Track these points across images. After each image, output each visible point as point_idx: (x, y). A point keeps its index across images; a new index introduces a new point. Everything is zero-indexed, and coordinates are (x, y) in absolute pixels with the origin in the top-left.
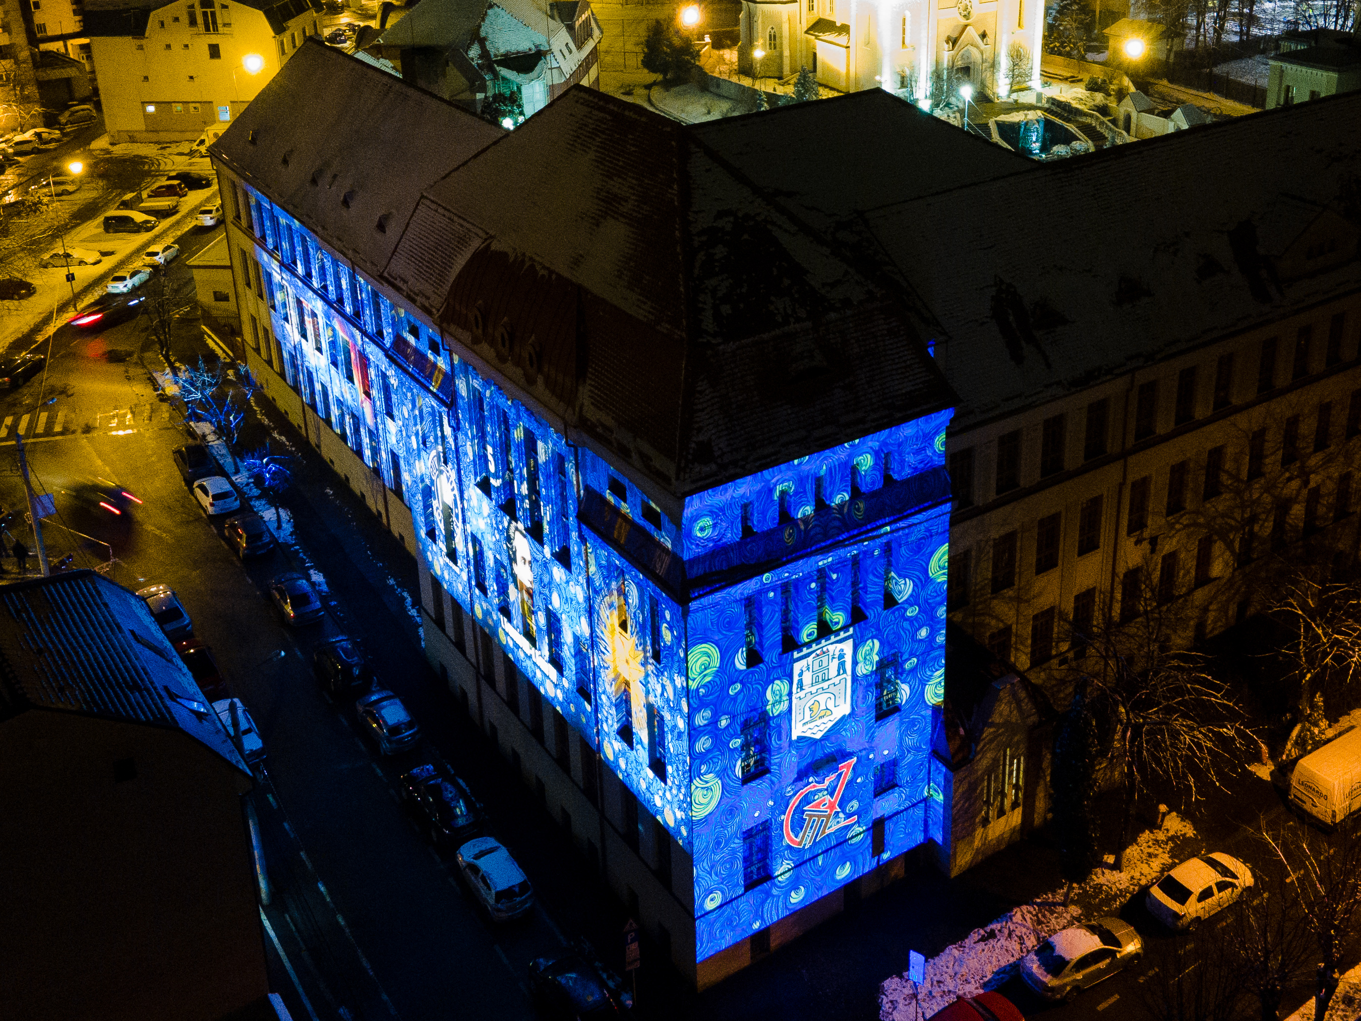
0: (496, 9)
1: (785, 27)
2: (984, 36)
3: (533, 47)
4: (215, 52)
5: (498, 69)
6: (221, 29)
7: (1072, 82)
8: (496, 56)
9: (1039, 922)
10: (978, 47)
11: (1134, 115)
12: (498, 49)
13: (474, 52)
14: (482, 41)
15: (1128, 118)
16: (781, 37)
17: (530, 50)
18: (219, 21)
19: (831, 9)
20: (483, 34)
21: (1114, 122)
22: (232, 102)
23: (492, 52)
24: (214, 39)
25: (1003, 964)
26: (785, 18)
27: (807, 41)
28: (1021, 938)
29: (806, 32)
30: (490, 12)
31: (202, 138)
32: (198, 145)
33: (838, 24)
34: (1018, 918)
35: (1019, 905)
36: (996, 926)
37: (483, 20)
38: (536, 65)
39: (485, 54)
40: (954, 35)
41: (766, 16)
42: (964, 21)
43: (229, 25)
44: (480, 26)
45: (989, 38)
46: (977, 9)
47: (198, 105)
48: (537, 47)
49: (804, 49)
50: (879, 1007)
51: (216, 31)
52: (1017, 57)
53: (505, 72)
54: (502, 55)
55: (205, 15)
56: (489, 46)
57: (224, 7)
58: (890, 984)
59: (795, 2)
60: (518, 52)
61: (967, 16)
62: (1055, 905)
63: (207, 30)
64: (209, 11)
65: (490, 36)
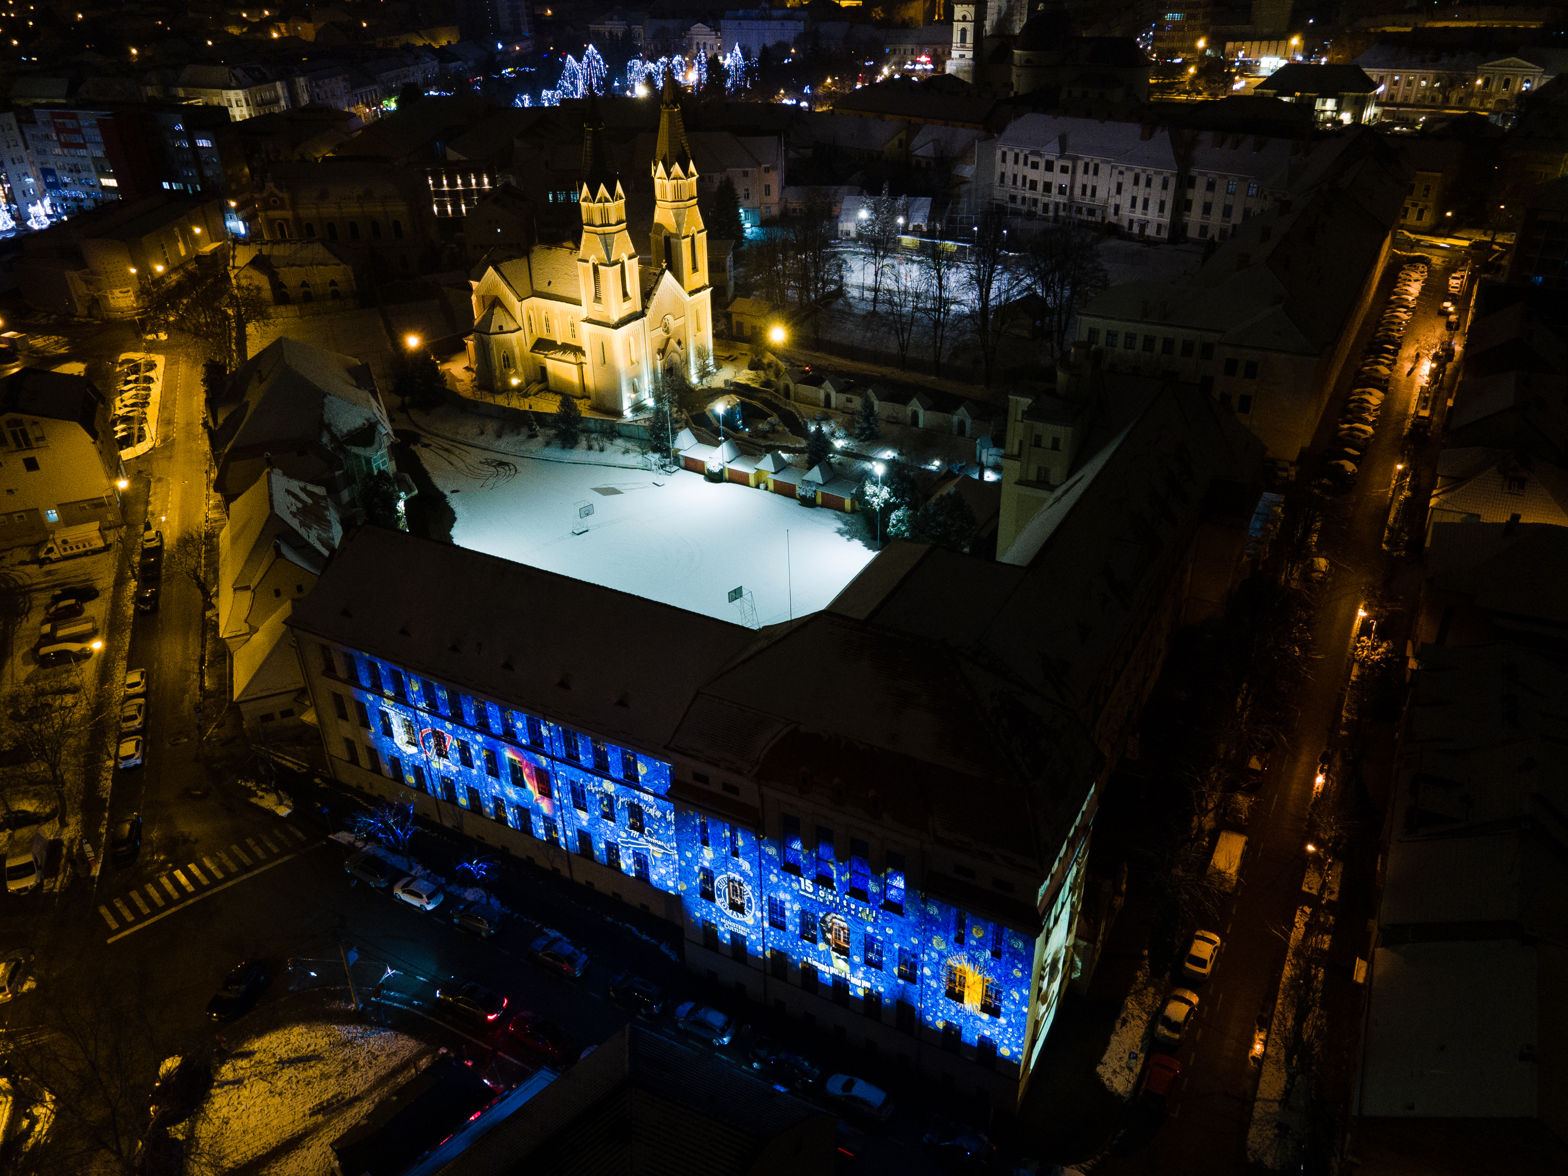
0: (329, 397)
1: (517, 351)
2: (679, 343)
3: (365, 422)
4: (32, 465)
5: (349, 448)
6: (34, 445)
7: (732, 360)
8: (342, 437)
9: (1141, 1004)
10: (676, 352)
11: (792, 386)
12: (341, 431)
13: (325, 439)
14: (328, 427)
15: (787, 387)
16: (514, 358)
17: (364, 424)
18: (31, 437)
19: (548, 331)
20: (327, 421)
21: (777, 391)
22: (58, 505)
23: (338, 434)
24: (29, 454)
25: (1141, 1034)
26: (515, 343)
27: (533, 358)
28: (1139, 1016)
29: (532, 351)
30: (326, 401)
31: (49, 546)
32: (46, 553)
33: (559, 343)
34: (1130, 1005)
35: (1125, 998)
36: (1123, 1015)
37: (323, 409)
38: (374, 438)
39: (334, 438)
40: (662, 348)
41: (501, 344)
42: (666, 336)
43: (43, 438)
44: (323, 415)
45: (683, 345)
46: (673, 324)
47: (23, 514)
48: (368, 420)
49: (531, 364)
50: (1104, 1085)
51: (29, 447)
52: (701, 354)
53: (355, 450)
54: (346, 435)
55: (14, 434)
56: (334, 429)
57: (35, 423)
58: (1100, 1069)
59: (520, 329)
60: (357, 429)
61: (667, 332)
62: (1141, 990)
63: (19, 445)
64: (18, 429)
65: (332, 422)
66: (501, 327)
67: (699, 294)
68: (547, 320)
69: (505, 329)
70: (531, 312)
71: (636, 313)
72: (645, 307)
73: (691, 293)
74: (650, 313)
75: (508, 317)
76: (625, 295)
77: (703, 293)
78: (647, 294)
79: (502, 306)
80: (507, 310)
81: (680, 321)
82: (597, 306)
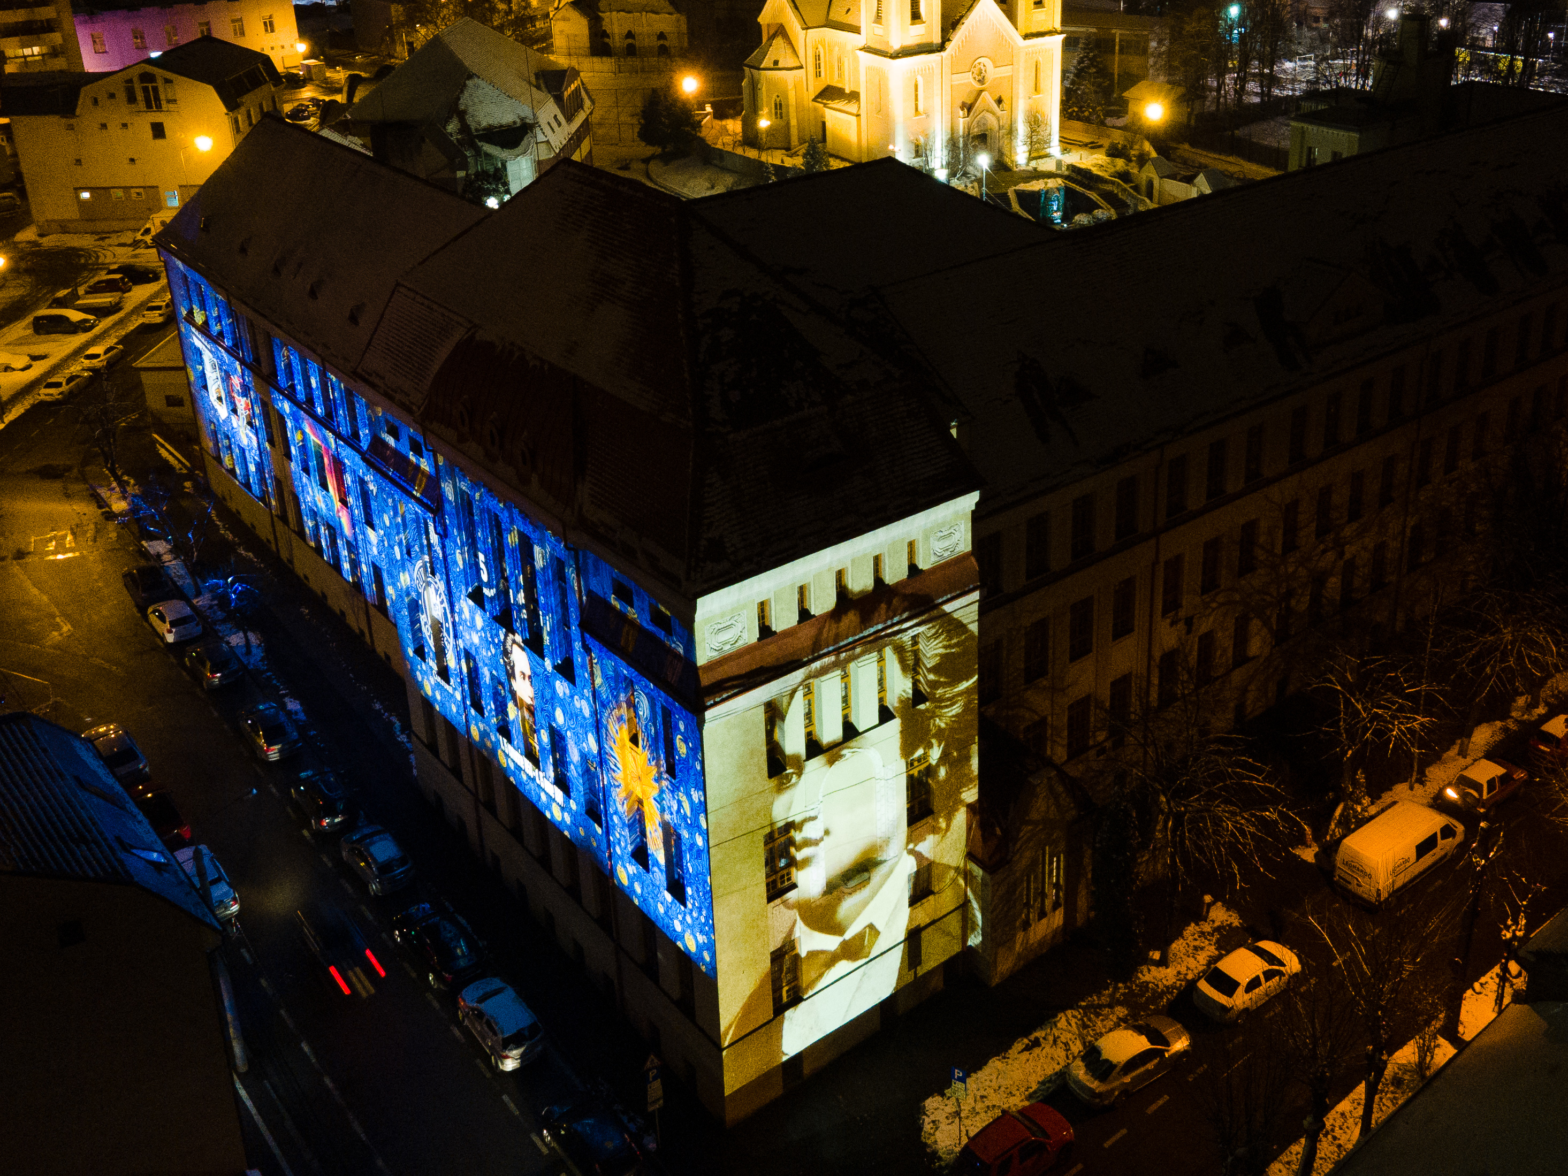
0: (476, 80)
1: (794, 97)
2: (999, 101)
3: (518, 121)
4: (158, 131)
5: (480, 144)
6: (165, 107)
7: (1092, 148)
8: (477, 130)
9: (1085, 1026)
10: (994, 113)
11: (1156, 181)
12: (478, 123)
13: (452, 128)
14: (462, 115)
15: (1150, 184)
16: (788, 106)
17: (515, 123)
18: (162, 97)
19: (840, 75)
20: (462, 107)
21: (1136, 188)
22: (181, 186)
23: (473, 126)
24: (157, 117)
25: (1049, 1072)
26: (791, 86)
27: (815, 109)
28: (1066, 1044)
29: (814, 100)
30: (469, 83)
31: (147, 226)
32: (142, 235)
33: (847, 91)
34: (1062, 1023)
35: (1064, 1009)
36: (1039, 1034)
37: (462, 92)
38: (522, 139)
39: (465, 128)
40: (969, 102)
41: (772, 83)
42: (978, 86)
43: (174, 100)
44: (459, 99)
45: (1005, 104)
46: (992, 73)
47: (141, 190)
48: (522, 119)
49: (812, 118)
50: (920, 1129)
51: (159, 107)
52: (1035, 123)
53: (488, 148)
54: (484, 129)
55: (145, 90)
56: (469, 120)
57: (168, 81)
58: (932, 1103)
59: (801, 67)
60: (501, 126)
61: (981, 81)
62: (1101, 1006)
63: (149, 106)
64: (150, 85)
65: (470, 110)
66: (776, 63)
67: (1040, 40)
68: (840, 60)
69: (780, 65)
70: (821, 49)
71: (931, 45)
72: (945, 39)
73: (1027, 36)
74: (950, 47)
75: (789, 51)
76: (916, 16)
77: (1047, 39)
78: (950, 23)
79: (786, 36)
80: (790, 43)
81: (1005, 71)
82: (878, 29)
